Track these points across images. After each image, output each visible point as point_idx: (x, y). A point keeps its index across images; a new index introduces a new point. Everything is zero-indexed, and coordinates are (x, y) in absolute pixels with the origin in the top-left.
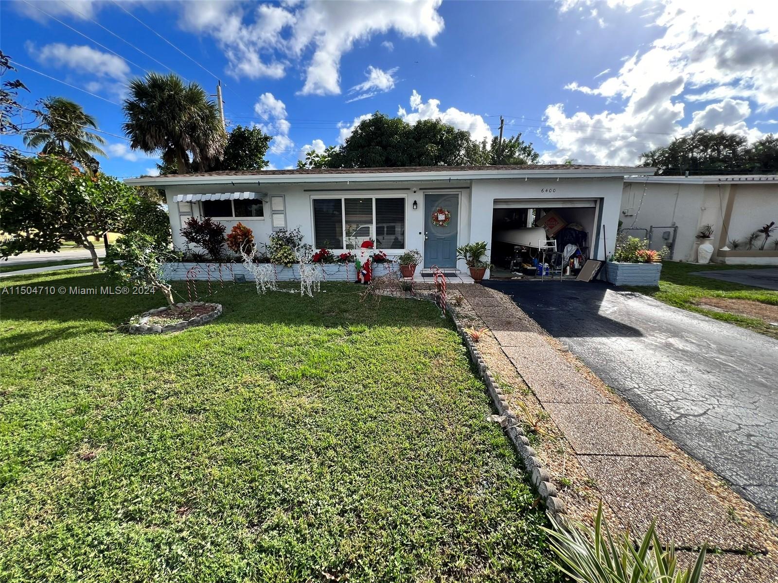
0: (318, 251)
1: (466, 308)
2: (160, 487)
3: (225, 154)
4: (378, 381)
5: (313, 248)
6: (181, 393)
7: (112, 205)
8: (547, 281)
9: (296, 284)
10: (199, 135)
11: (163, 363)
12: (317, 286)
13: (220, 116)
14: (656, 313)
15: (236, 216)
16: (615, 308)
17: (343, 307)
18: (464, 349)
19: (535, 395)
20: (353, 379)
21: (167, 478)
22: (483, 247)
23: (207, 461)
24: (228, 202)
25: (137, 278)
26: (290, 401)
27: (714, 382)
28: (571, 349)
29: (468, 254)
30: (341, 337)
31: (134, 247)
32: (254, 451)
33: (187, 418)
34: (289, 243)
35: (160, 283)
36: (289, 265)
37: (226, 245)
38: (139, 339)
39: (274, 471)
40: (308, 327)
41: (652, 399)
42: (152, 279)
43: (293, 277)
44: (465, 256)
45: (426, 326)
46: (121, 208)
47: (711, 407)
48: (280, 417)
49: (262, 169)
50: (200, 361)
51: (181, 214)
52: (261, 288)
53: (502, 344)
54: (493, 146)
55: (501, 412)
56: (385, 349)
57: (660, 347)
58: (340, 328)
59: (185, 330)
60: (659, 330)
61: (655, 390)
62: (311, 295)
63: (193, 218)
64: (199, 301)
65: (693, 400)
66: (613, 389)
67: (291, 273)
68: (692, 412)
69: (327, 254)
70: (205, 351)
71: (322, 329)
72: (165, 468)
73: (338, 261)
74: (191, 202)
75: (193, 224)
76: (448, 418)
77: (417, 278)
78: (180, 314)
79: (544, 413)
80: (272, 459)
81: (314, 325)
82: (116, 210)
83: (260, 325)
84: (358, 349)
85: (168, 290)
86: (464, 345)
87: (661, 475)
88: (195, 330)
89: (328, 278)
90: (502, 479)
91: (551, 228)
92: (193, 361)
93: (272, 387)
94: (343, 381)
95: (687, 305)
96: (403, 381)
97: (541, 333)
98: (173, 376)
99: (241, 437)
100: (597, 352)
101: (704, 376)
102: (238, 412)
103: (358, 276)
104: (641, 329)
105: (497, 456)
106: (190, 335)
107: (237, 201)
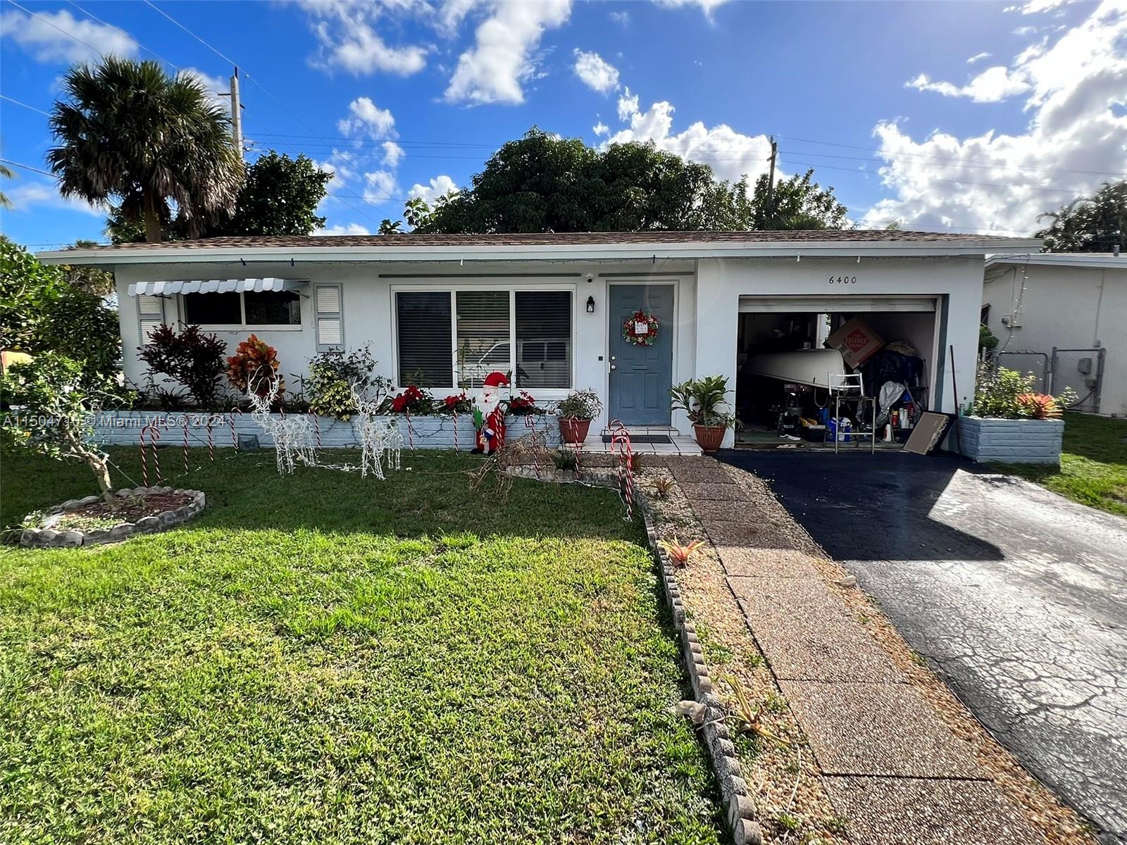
0: (403, 391)
1: (677, 504)
2: (37, 827)
3: (240, 203)
4: (478, 638)
5: (395, 384)
6: (102, 658)
7: (12, 299)
8: (847, 453)
9: (353, 454)
10: (189, 168)
11: (77, 601)
12: (394, 458)
13: (235, 134)
14: (1041, 516)
15: (248, 323)
16: (965, 506)
17: (440, 498)
18: (652, 579)
19: (769, 666)
20: (431, 633)
21: (52, 811)
22: (720, 385)
23: (131, 782)
24: (232, 296)
25: (42, 440)
26: (305, 673)
27: (1117, 645)
28: (862, 583)
29: (692, 400)
30: (424, 555)
31: (41, 381)
32: (222, 764)
33: (107, 703)
34: (347, 374)
35: (86, 449)
36: (344, 417)
37: (225, 378)
38: (37, 556)
39: (253, 800)
40: (364, 536)
41: (993, 676)
42: (71, 441)
43: (352, 440)
44: (687, 403)
45: (592, 536)
46: (30, 305)
47: (1099, 692)
48: (281, 703)
49: (311, 234)
50: (147, 598)
51: (143, 318)
52: (285, 462)
53: (730, 572)
54: (758, 193)
55: (698, 697)
56: (504, 579)
57: (1032, 581)
58: (425, 538)
59: (128, 540)
60: (1039, 548)
61: (1002, 660)
62: (381, 476)
63: (164, 326)
64: (162, 486)
65: (1069, 680)
66: (923, 658)
67: (348, 432)
68: (1060, 701)
69: (421, 397)
70: (160, 580)
71: (391, 542)
72: (51, 793)
73: (441, 410)
74: (162, 296)
75: (163, 337)
76: (595, 707)
77: (593, 445)
78: (122, 509)
79: (780, 699)
80: (254, 779)
81: (376, 533)
82: (19, 309)
83: (273, 532)
84: (451, 578)
85: (100, 463)
86: (655, 572)
87: (969, 812)
88: (147, 541)
89: (418, 444)
90: (672, 817)
91: (856, 350)
92: (135, 599)
93: (275, 647)
94: (412, 638)
95: (1106, 501)
96: (525, 639)
97: (811, 552)
98: (92, 627)
99: (202, 737)
100: (912, 587)
101: (1101, 635)
102: (203, 692)
103: (478, 440)
104: (1003, 547)
105: (673, 777)
106: (135, 550)
107: (250, 295)
